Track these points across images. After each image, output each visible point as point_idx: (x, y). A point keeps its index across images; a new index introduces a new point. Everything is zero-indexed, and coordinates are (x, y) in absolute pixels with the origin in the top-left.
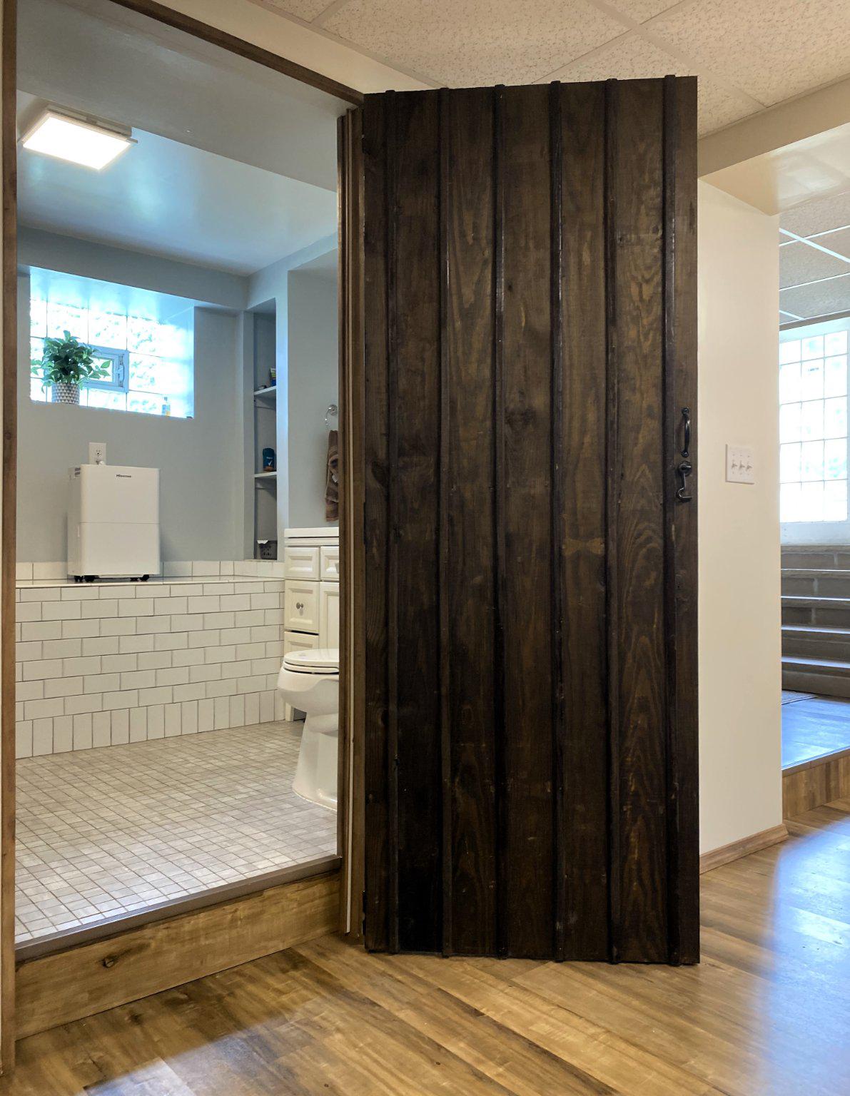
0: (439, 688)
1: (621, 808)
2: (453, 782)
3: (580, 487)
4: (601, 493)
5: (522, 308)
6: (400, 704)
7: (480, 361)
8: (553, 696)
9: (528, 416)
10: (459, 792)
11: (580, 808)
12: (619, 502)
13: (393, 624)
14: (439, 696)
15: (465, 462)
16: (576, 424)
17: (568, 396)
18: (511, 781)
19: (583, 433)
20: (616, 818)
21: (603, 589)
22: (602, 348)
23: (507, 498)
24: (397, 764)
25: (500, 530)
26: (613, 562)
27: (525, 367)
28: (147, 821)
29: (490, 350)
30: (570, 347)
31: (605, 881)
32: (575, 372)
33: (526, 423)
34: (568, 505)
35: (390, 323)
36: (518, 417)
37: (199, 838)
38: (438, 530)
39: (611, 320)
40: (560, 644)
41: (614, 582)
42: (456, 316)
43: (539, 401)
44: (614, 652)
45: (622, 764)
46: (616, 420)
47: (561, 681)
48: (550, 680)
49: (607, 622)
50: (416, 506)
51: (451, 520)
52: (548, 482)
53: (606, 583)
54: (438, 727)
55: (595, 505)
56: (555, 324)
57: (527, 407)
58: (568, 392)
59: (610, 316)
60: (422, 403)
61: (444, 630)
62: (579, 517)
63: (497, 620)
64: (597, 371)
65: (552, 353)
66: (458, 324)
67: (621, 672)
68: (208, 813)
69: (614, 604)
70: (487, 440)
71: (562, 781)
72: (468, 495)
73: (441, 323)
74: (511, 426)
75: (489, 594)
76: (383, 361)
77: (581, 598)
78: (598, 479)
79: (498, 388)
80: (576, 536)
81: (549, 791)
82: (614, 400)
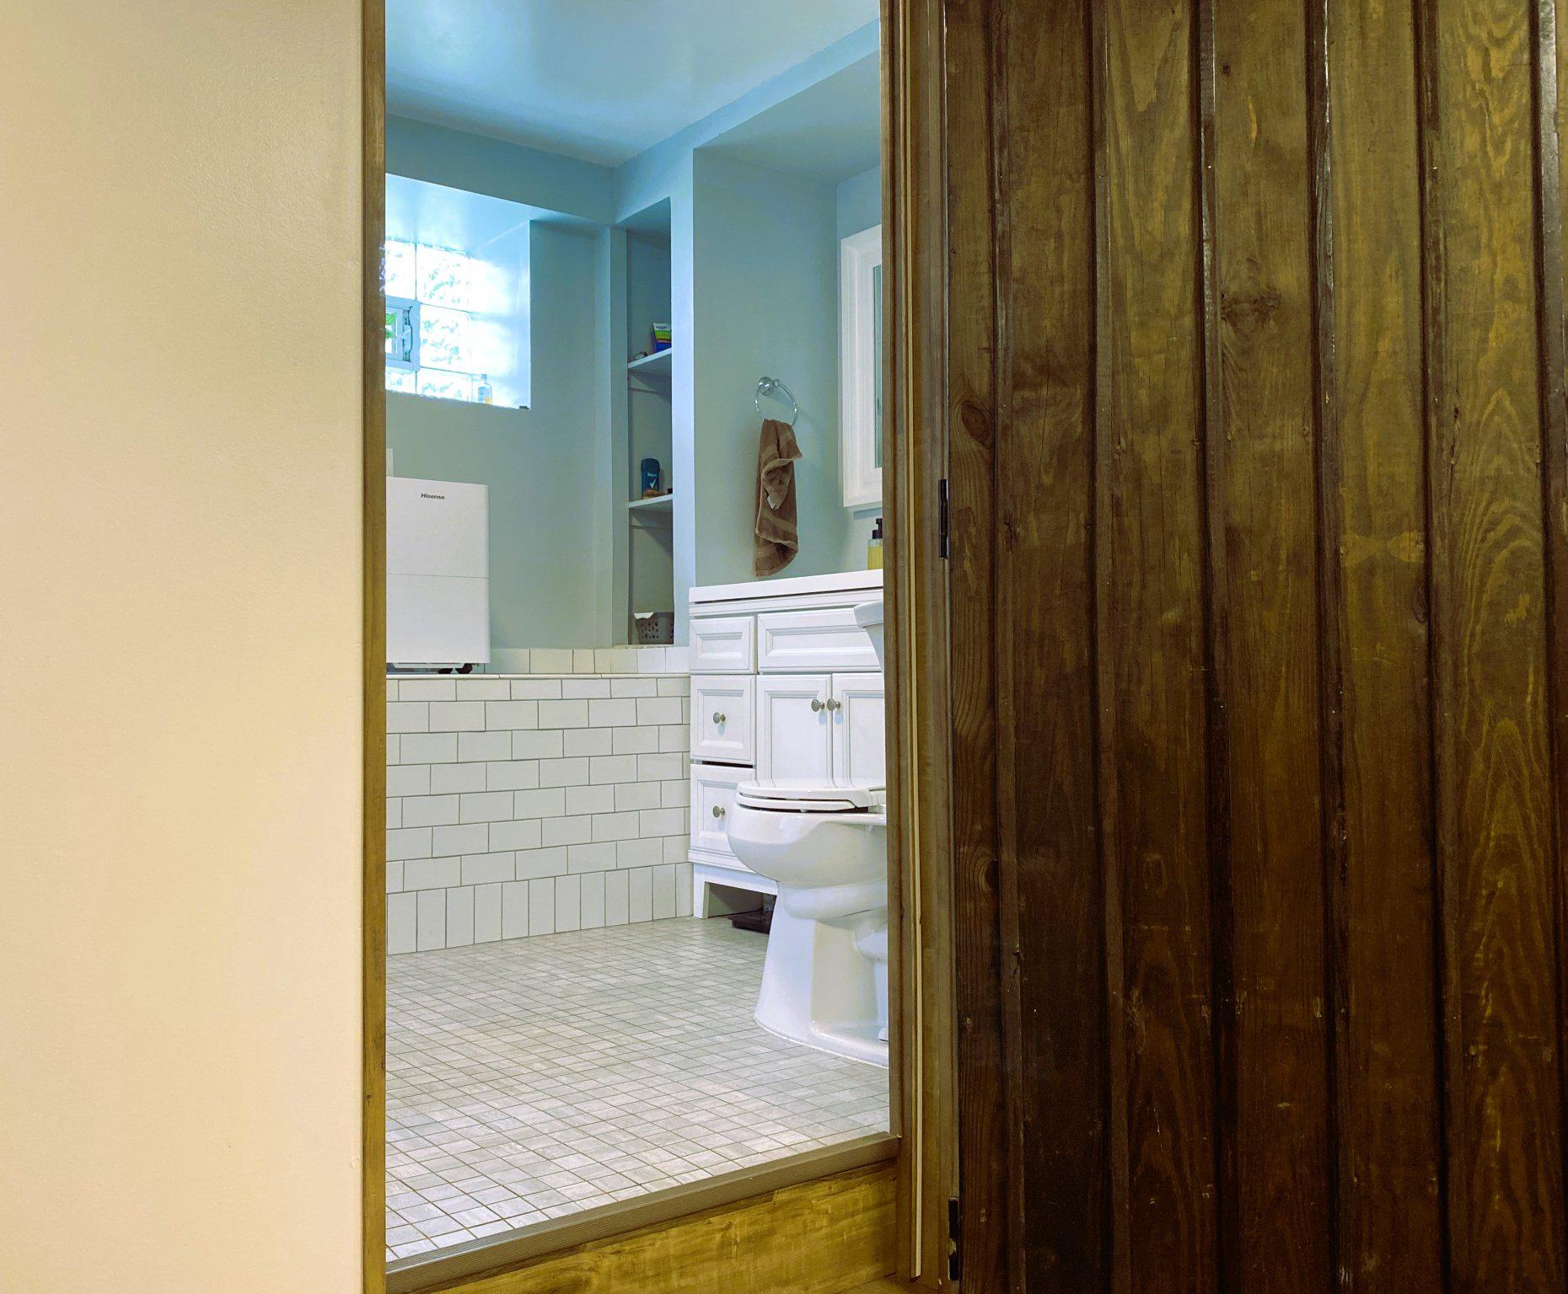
0: (1098, 822)
1: (1466, 1048)
2: (1127, 996)
3: (1371, 435)
4: (1416, 444)
5: (1251, 106)
6: (1022, 850)
7: (1168, 208)
8: (1325, 833)
9: (1266, 305)
10: (1139, 1016)
11: (1381, 1048)
12: (1453, 462)
13: (1006, 702)
14: (1099, 834)
15: (1143, 393)
16: (1361, 317)
17: (1344, 265)
18: (1242, 996)
19: (1376, 333)
20: (1455, 1067)
21: (1422, 631)
22: (1412, 174)
23: (1228, 458)
24: (1019, 962)
25: (1216, 520)
26: (1440, 577)
27: (1258, 214)
28: (523, 1070)
29: (1187, 184)
30: (1346, 173)
31: (1434, 1191)
32: (1357, 219)
33: (1263, 316)
34: (1349, 469)
35: (996, 144)
36: (1247, 306)
37: (627, 1099)
38: (1091, 525)
39: (1428, 118)
40: (1340, 735)
41: (1444, 618)
42: (1122, 127)
43: (1289, 277)
44: (1447, 752)
45: (1466, 964)
46: (1443, 305)
47: (1342, 806)
48: (1317, 806)
49: (1432, 692)
50: (1047, 479)
51: (1116, 503)
52: (1309, 428)
53: (1429, 615)
54: (1099, 893)
55: (1405, 471)
56: (1316, 133)
57: (1263, 286)
58: (1344, 255)
59: (1427, 112)
60: (1057, 290)
61: (1107, 710)
62: (1372, 491)
63: (1211, 692)
64: (1400, 217)
65: (1312, 184)
66: (1126, 143)
67: (1461, 787)
68: (625, 1057)
69: (1445, 656)
70: (1187, 353)
71: (1346, 997)
72: (1149, 456)
73: (1093, 138)
74: (1234, 325)
75: (1194, 642)
76: (983, 216)
77: (1378, 646)
78: (1409, 417)
79: (1207, 252)
80: (1367, 529)
81: (1318, 1015)
82: (1437, 269)
